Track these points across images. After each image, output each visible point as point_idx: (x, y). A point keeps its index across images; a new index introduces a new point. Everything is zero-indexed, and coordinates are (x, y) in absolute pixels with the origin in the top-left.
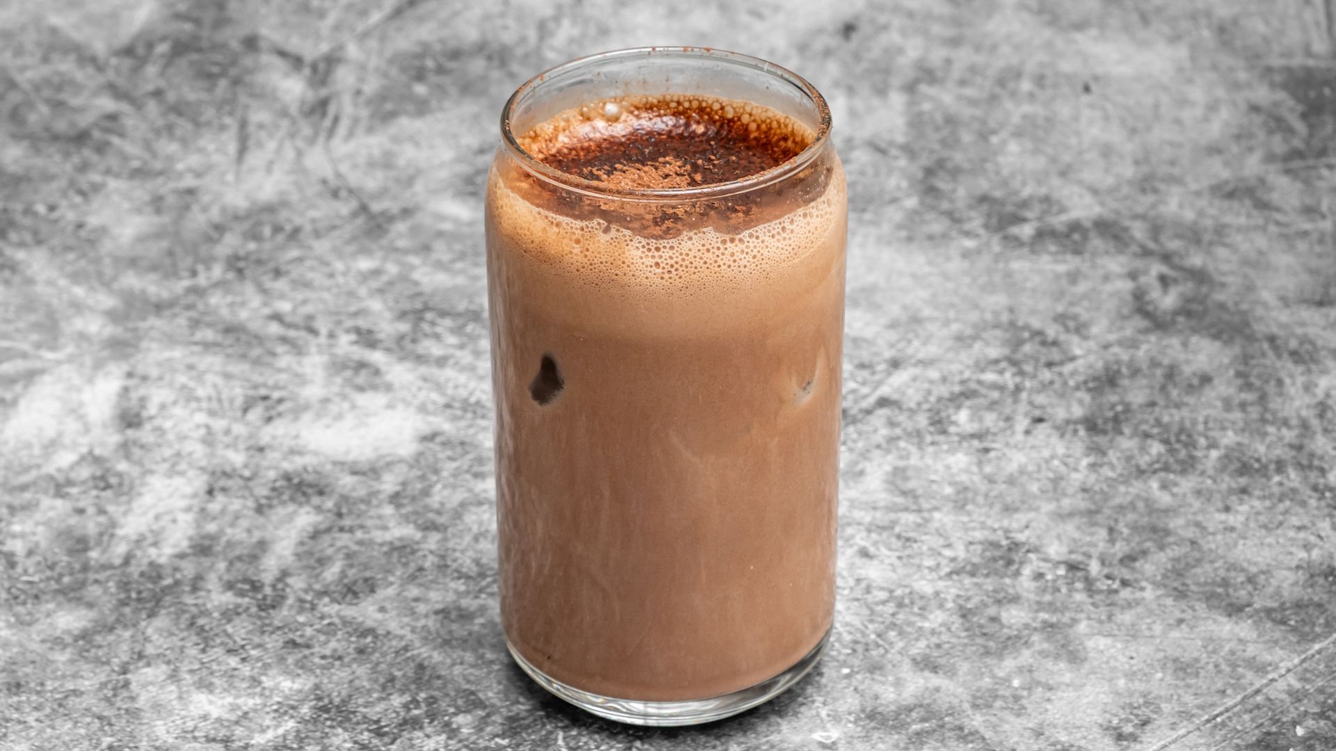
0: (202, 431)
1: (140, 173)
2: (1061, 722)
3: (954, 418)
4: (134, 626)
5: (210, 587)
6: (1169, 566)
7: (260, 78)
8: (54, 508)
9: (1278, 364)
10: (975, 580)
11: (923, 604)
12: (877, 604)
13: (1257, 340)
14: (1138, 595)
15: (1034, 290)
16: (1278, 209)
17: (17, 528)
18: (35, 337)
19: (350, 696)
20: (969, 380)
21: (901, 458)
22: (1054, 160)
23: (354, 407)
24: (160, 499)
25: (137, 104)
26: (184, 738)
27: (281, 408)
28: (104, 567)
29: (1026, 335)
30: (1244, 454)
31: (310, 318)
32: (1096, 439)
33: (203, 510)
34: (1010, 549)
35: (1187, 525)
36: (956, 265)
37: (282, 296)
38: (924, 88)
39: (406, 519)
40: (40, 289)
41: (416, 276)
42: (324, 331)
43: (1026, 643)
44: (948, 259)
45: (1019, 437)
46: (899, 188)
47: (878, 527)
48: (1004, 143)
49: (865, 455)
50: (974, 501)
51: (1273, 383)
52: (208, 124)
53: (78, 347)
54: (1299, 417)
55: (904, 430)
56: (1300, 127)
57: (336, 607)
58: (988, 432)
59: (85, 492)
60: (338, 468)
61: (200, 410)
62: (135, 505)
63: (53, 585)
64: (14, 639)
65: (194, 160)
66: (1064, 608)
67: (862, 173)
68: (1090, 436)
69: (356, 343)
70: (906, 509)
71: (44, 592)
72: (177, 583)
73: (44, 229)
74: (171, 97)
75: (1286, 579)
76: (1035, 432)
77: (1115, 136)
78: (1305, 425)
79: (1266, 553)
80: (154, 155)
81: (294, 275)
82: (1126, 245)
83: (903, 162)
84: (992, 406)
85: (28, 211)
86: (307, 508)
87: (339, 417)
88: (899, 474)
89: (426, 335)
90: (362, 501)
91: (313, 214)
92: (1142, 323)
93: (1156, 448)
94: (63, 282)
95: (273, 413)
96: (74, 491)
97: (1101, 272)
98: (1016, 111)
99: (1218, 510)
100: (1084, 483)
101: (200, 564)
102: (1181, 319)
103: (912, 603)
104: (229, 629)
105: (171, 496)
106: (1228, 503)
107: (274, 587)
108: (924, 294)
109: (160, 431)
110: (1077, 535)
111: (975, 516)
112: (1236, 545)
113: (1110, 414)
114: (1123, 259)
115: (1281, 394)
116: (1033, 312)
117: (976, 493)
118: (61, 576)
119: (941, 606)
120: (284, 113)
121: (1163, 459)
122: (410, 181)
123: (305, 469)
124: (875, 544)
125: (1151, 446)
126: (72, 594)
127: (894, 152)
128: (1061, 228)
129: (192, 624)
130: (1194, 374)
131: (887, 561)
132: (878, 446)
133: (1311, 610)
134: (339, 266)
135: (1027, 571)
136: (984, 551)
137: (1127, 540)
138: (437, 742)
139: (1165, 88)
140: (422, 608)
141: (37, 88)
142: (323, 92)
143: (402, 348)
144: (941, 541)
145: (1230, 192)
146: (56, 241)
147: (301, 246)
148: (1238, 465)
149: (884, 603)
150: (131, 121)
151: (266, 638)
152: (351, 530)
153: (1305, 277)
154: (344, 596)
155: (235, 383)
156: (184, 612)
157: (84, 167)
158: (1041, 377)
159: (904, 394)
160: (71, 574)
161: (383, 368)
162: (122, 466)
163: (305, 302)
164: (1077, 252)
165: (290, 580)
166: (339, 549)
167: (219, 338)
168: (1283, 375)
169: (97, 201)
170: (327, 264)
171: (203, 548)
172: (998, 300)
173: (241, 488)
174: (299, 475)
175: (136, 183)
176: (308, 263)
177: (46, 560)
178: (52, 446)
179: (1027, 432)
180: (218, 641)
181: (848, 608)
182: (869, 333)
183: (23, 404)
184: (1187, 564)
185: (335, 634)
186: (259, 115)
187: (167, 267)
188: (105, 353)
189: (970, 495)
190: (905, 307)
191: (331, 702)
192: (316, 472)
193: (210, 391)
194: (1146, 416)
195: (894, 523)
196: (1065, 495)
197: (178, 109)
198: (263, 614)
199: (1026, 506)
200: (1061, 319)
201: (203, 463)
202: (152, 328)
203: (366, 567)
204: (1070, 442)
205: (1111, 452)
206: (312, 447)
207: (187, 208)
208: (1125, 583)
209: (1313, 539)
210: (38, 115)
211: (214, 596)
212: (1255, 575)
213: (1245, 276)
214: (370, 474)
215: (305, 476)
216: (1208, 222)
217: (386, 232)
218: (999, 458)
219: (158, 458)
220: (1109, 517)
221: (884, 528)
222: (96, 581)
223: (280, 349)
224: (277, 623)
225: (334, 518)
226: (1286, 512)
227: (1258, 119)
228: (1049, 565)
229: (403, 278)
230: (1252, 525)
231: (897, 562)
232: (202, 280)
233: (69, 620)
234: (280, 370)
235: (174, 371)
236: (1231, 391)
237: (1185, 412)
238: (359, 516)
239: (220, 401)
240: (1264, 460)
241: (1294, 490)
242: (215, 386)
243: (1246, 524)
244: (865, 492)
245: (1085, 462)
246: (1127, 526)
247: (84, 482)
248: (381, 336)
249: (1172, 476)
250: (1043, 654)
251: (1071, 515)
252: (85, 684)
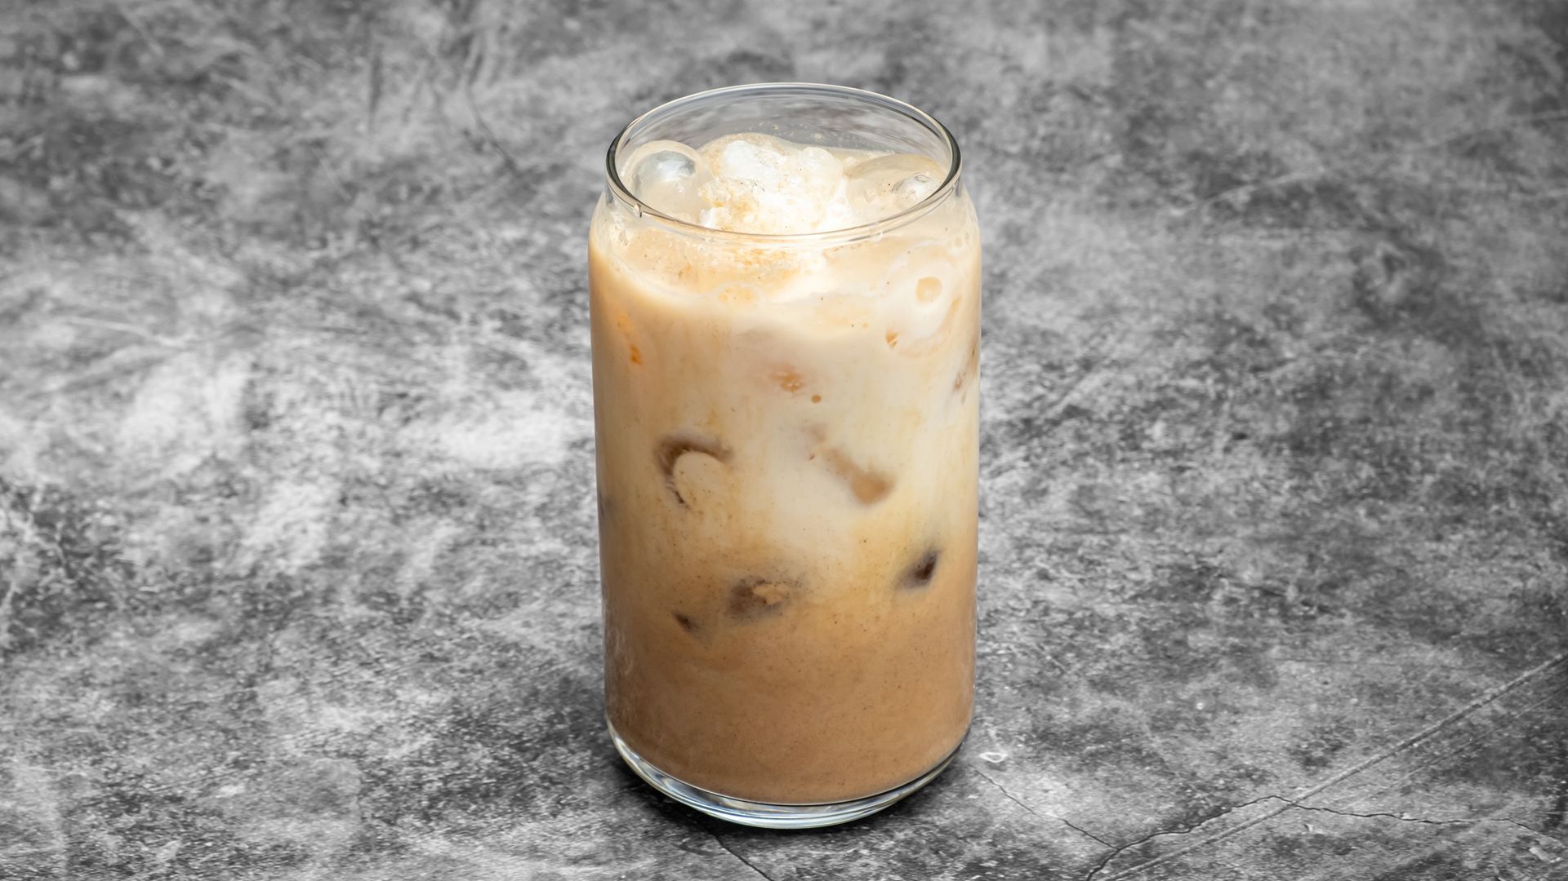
0: (335, 433)
1: (261, 123)
2: (1246, 746)
3: (1148, 432)
4: (261, 638)
5: (343, 599)
6: (1372, 594)
7: (395, 14)
8: (175, 516)
9: (1507, 376)
10: (1162, 604)
11: (1104, 627)
12: (1055, 626)
13: (1486, 345)
14: (1337, 621)
15: (1245, 274)
16: (1523, 172)
17: (135, 537)
18: (151, 319)
19: (490, 710)
20: (1167, 386)
21: (1088, 476)
22: (1276, 109)
23: (498, 407)
24: (289, 508)
25: (260, 44)
26: (314, 753)
27: (420, 407)
28: (229, 578)
29: (1233, 331)
30: (1461, 481)
31: (451, 299)
32: (1301, 459)
33: (335, 520)
34: (1201, 574)
35: (1395, 553)
36: (1160, 240)
37: (420, 273)
38: (1133, 23)
39: (553, 532)
40: (155, 259)
41: (566, 248)
42: (466, 316)
43: (1213, 666)
44: (1153, 233)
45: (1218, 455)
46: (1101, 142)
47: (1060, 549)
48: (1221, 88)
49: (1049, 473)
50: (1164, 524)
51: (1499, 399)
52: (338, 65)
53: (199, 332)
54: (1525, 439)
55: (1093, 444)
56: (1555, 70)
57: (477, 621)
58: (1184, 448)
59: (208, 500)
60: (481, 477)
61: (332, 409)
62: (262, 514)
63: (175, 596)
64: (134, 650)
65: (322, 107)
66: (1257, 633)
67: (1061, 124)
68: (1294, 456)
69: (500, 330)
70: (1091, 531)
71: (164, 603)
72: (307, 595)
73: (159, 186)
74: (297, 35)
75: (1498, 607)
76: (1235, 450)
77: (1346, 80)
78: (1530, 448)
79: (1478, 581)
80: (279, 101)
81: (433, 247)
82: (1351, 216)
83: (1106, 111)
84: (1191, 418)
85: (142, 166)
86: (447, 520)
87: (482, 419)
88: (1084, 493)
89: (576, 322)
90: (507, 513)
91: (454, 171)
92: (1360, 318)
93: (1366, 471)
94: (180, 252)
95: (411, 413)
96: (196, 498)
97: (1320, 250)
98: (1236, 51)
99: (1429, 539)
100: (1285, 507)
101: (332, 576)
102: (1404, 315)
103: (1093, 625)
104: (363, 642)
105: (301, 504)
106: (1440, 531)
107: (411, 600)
108: (1123, 276)
109: (289, 432)
110: (1274, 561)
111: (1165, 540)
112: (1445, 574)
113: (1319, 431)
114: (1345, 234)
115: (1507, 413)
116: (1242, 302)
117: (1167, 515)
118: (183, 586)
119: (1124, 628)
120: (421, 53)
121: (1373, 484)
122: (559, 133)
123: (445, 477)
124: (1056, 566)
125: (1360, 469)
126: (195, 604)
127: (1098, 99)
128: (1279, 194)
129: (323, 637)
130: (1414, 385)
131: (1068, 584)
132: (1064, 463)
133: (1522, 638)
134: (482, 235)
135: (1218, 596)
136: (1172, 575)
137: (1329, 568)
138: (582, 759)
139: (1405, 25)
140: (568, 623)
141: (150, 26)
142: (466, 29)
143: (550, 337)
144: (1127, 565)
145: (1472, 149)
146: (171, 203)
147: (442, 211)
148: (1454, 492)
149: (1062, 625)
150: (252, 62)
151: (402, 652)
152: (494, 544)
153: (1546, 261)
154: (486, 611)
155: (371, 378)
156: (313, 624)
157: (201, 115)
158: (1245, 385)
159: (1095, 401)
160: (194, 584)
161: (531, 362)
162: (248, 472)
163: (445, 279)
164: (1296, 225)
165: (428, 594)
166: (481, 563)
167: (352, 324)
168: (1510, 388)
169: (216, 154)
170: (470, 233)
171: (335, 560)
172: (1205, 286)
173: (377, 497)
174: (439, 484)
175: (258, 134)
176: (449, 231)
177: (166, 570)
178: (172, 448)
179: (1227, 450)
180: (351, 654)
181: (1024, 630)
182: (1059, 326)
183: (139, 399)
184: (1392, 592)
185: (475, 648)
186: (394, 56)
187: (292, 235)
188: (228, 340)
189: (1161, 517)
190: (1101, 293)
191: (470, 716)
192: (457, 481)
193: (343, 387)
194: (1358, 435)
195: (1077, 545)
196: (1264, 519)
197: (305, 49)
198: (399, 628)
199: (1219, 531)
200: (1272, 311)
201: (336, 469)
202: (279, 310)
203: (509, 581)
204: (1273, 462)
205: (1316, 474)
206: (452, 453)
207: (315, 163)
208: (1323, 610)
209: (1529, 568)
210: (151, 56)
211: (347, 608)
212: (1465, 604)
213: (1480, 260)
214: (516, 485)
215: (445, 485)
216: (1444, 187)
217: (535, 192)
218: (1194, 478)
219: (287, 464)
220: (1310, 544)
221: (1066, 550)
222: (221, 593)
223: (418, 338)
224: (413, 637)
225: (476, 530)
226: (1503, 542)
227: (1508, 61)
228: (1242, 590)
229: (553, 251)
230: (1465, 554)
231: (1078, 585)
232: (332, 252)
233: (192, 631)
234: (418, 363)
235: (303, 362)
236: (1453, 407)
237: (1400, 431)
238: (502, 529)
239: (353, 398)
240: (1483, 487)
241: (1512, 519)
242: (348, 380)
243: (1458, 554)
244: (1048, 513)
245: (1287, 485)
246: (1328, 553)
247: (206, 489)
248: (528, 322)
249: (1381, 503)
250: (1231, 678)
251: (1269, 540)
252: (209, 697)
